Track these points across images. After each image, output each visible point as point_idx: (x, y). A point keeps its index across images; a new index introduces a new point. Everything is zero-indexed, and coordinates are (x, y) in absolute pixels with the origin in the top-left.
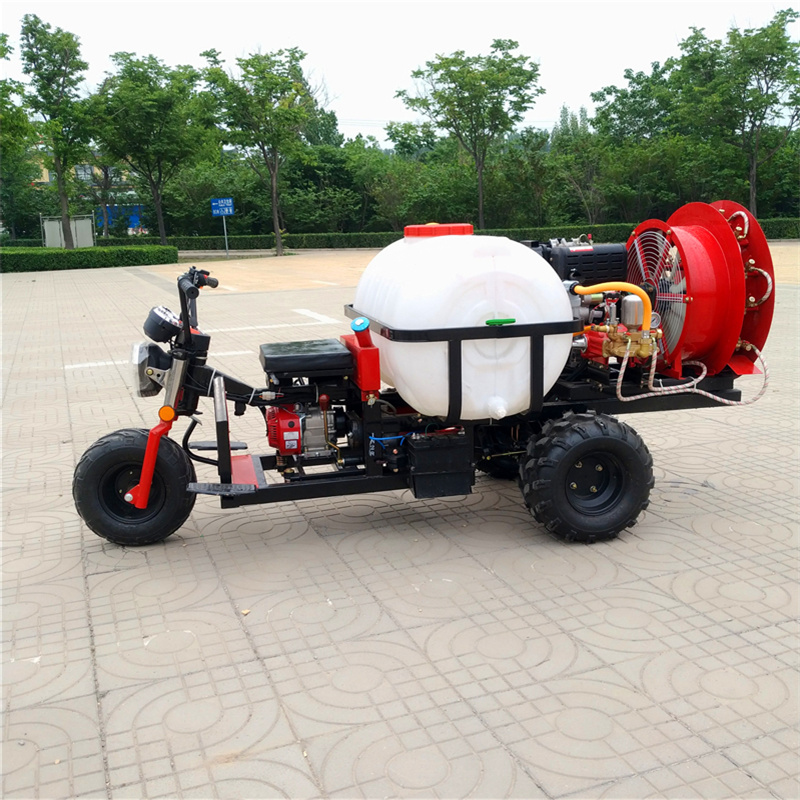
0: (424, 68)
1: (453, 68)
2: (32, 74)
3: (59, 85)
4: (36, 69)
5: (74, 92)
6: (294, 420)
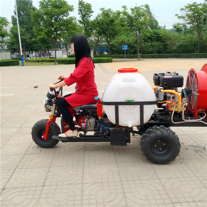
0: (184, 7)
1: (192, 7)
2: (80, 14)
3: (86, 17)
4: (81, 13)
5: (90, 19)
6: (84, 120)
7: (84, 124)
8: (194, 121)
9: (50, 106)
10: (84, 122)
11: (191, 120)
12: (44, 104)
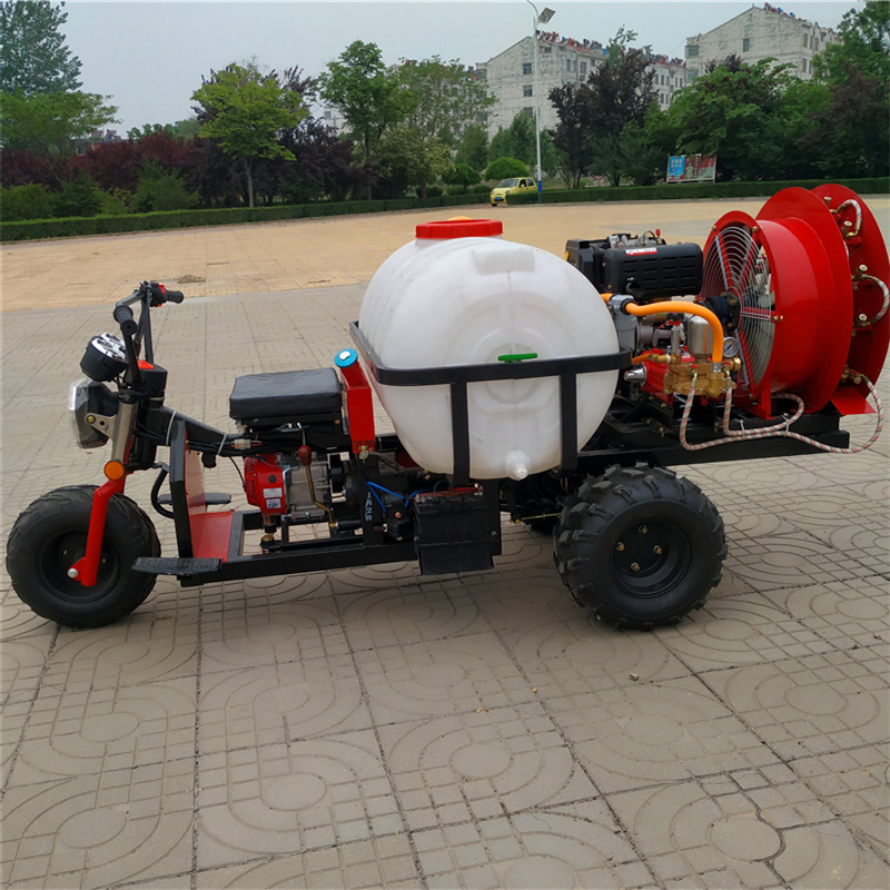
6: (276, 474)
7: (278, 492)
8: (759, 436)
9: (100, 418)
10: (273, 484)
11: (748, 432)
12: (73, 408)
